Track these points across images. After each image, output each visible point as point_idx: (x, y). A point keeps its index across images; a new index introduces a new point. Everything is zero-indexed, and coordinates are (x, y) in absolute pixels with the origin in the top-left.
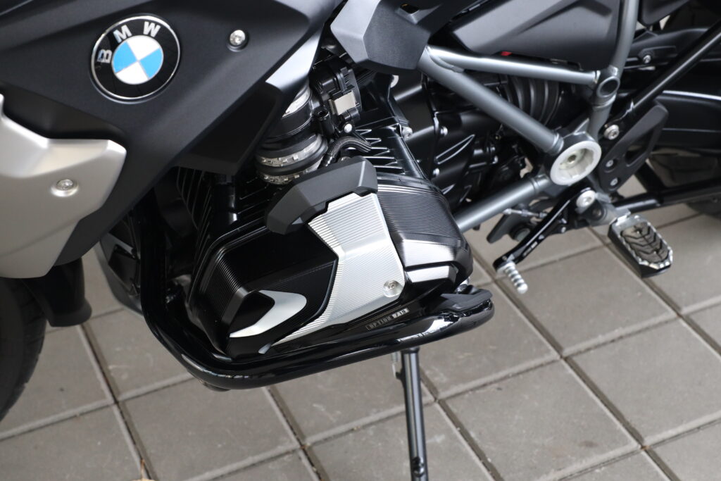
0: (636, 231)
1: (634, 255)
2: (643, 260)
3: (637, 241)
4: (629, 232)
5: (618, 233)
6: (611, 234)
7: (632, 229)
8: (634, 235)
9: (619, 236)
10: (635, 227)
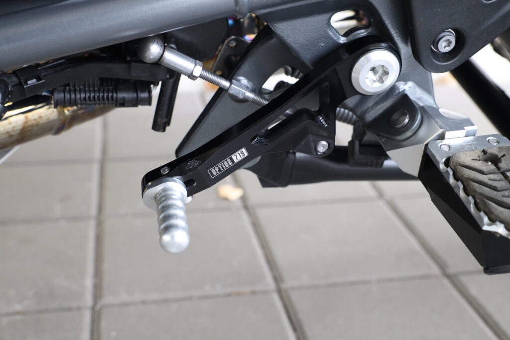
0: (486, 160)
1: (472, 209)
2: (493, 221)
3: (484, 178)
4: (466, 158)
5: (441, 161)
6: (428, 164)
7: (478, 153)
8: (479, 165)
9: (442, 166)
10: (484, 152)
